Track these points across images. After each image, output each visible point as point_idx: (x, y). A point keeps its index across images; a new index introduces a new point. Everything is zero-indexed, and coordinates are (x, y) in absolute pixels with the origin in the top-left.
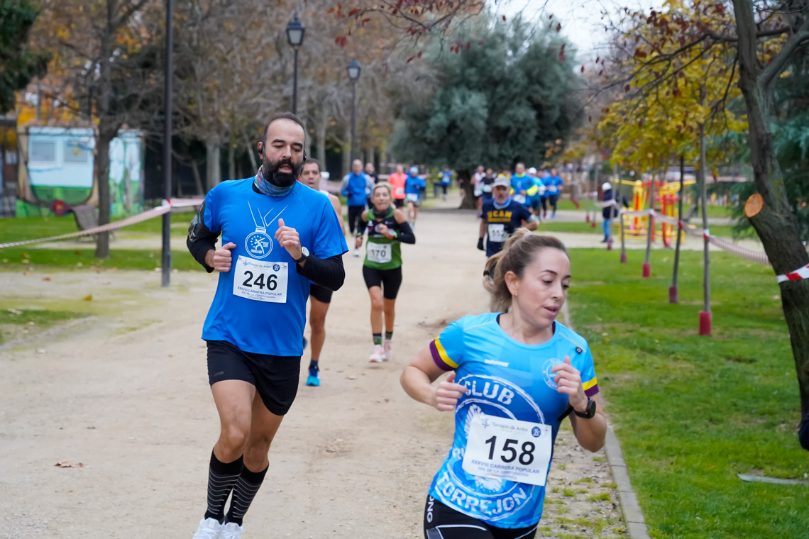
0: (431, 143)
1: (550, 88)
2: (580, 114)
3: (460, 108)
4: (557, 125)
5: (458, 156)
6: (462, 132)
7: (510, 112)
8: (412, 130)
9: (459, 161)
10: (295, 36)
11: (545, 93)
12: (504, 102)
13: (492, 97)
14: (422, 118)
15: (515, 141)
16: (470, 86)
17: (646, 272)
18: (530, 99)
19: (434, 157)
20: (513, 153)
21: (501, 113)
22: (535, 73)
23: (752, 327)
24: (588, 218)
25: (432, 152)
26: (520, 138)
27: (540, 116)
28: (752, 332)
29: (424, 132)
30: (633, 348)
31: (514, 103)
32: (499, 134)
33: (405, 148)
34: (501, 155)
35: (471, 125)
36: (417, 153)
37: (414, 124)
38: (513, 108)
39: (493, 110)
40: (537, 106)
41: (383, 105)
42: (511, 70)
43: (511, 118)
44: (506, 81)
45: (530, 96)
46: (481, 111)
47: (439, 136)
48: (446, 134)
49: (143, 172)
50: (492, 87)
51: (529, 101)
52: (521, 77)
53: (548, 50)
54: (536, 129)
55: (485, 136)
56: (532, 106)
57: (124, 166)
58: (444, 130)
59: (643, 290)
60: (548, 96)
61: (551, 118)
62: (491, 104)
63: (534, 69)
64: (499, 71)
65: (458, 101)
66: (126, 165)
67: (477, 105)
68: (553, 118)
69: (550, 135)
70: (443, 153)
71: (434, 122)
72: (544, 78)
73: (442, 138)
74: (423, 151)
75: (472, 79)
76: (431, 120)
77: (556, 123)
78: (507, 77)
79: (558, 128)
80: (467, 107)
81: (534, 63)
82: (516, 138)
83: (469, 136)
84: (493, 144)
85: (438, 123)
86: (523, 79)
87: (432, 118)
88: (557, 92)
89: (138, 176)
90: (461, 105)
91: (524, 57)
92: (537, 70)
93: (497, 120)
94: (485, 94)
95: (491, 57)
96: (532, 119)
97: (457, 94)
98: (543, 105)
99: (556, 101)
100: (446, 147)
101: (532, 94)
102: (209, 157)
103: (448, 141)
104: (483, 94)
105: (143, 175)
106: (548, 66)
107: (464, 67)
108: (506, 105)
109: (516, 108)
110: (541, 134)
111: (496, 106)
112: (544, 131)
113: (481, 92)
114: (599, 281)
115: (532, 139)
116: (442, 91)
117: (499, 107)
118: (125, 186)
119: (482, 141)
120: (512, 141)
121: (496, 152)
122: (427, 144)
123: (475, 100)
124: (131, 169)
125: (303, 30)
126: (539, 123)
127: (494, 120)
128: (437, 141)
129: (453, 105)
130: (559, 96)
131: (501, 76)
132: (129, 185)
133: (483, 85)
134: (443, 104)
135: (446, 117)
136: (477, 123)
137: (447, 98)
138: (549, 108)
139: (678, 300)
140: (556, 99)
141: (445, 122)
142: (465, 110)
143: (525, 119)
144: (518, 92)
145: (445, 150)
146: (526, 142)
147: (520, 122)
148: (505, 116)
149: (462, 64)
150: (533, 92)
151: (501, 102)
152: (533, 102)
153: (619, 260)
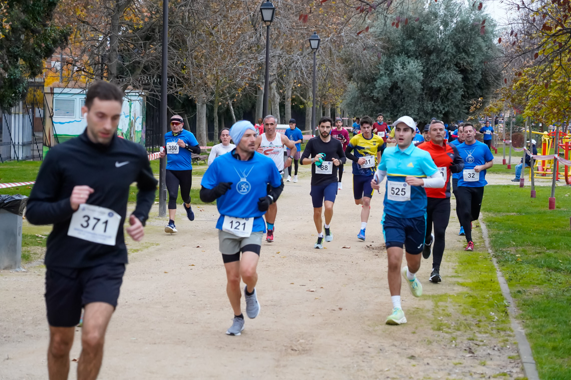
0: (377, 101)
1: (473, 56)
2: (498, 77)
3: (401, 73)
4: (479, 86)
6: (402, 91)
7: (441, 75)
8: (362, 90)
10: (267, 14)
11: (469, 60)
12: (437, 67)
13: (427, 64)
14: (370, 80)
15: (445, 99)
16: (408, 54)
17: (552, 205)
18: (457, 65)
20: (444, 109)
21: (434, 76)
22: (461, 44)
24: (504, 161)
25: (378, 108)
26: (449, 96)
27: (465, 79)
29: (371, 92)
30: (541, 267)
31: (445, 69)
32: (433, 93)
33: (356, 105)
34: (434, 110)
35: (409, 86)
36: (366, 109)
37: (364, 86)
38: (444, 72)
39: (427, 73)
40: (463, 71)
41: (339, 70)
42: (442, 41)
43: (442, 80)
44: (439, 50)
45: (457, 62)
46: (417, 75)
47: (384, 95)
48: (389, 93)
49: (144, 124)
50: (427, 55)
51: (457, 67)
52: (450, 47)
53: (472, 25)
54: (462, 89)
55: (422, 94)
56: (459, 71)
57: (130, 119)
58: (388, 90)
59: (549, 220)
60: (472, 63)
61: (474, 81)
62: (426, 69)
63: (461, 40)
64: (433, 43)
65: (399, 67)
66: (132, 119)
67: (414, 70)
68: (476, 80)
69: (474, 94)
70: (387, 109)
71: (379, 83)
72: (469, 48)
73: (386, 96)
74: (371, 107)
75: (410, 49)
76: (377, 82)
77: (478, 84)
78: (439, 47)
79: (480, 88)
80: (406, 71)
81: (461, 36)
82: (446, 96)
83: (407, 95)
84: (427, 101)
85: (382, 84)
86: (452, 48)
87: (378, 81)
88: (479, 59)
89: (141, 127)
90: (402, 69)
91: (452, 31)
92: (464, 41)
93: (431, 82)
94: (421, 60)
95: (427, 31)
96: (458, 81)
97: (398, 61)
98: (468, 70)
99: (478, 67)
100: (389, 104)
101: (459, 61)
102: (199, 112)
103: (391, 99)
104: (419, 61)
105: (144, 126)
106: (472, 38)
107: (404, 39)
108: (438, 69)
109: (446, 72)
110: (466, 93)
111: (431, 71)
112: (469, 91)
113: (418, 59)
114: (513, 212)
115: (459, 97)
116: (386, 58)
117: (432, 71)
118: (131, 135)
119: (418, 99)
120: (443, 99)
121: (430, 108)
122: (374, 101)
123: (412, 66)
124: (135, 122)
125: (274, 9)
126: (464, 84)
127: (429, 82)
128: (382, 99)
129: (394, 70)
130: (481, 62)
131: (434, 46)
132: (134, 134)
133: (419, 54)
134: (387, 69)
135: (390, 80)
136: (415, 84)
137: (390, 64)
138: (473, 72)
140: (479, 65)
141: (388, 83)
142: (405, 74)
143: (453, 81)
144: (448, 59)
145: (388, 106)
146: (454, 100)
147: (449, 84)
148: (437, 79)
149: (402, 37)
150: (460, 59)
151: (434, 67)
152: (460, 67)
153: (530, 195)
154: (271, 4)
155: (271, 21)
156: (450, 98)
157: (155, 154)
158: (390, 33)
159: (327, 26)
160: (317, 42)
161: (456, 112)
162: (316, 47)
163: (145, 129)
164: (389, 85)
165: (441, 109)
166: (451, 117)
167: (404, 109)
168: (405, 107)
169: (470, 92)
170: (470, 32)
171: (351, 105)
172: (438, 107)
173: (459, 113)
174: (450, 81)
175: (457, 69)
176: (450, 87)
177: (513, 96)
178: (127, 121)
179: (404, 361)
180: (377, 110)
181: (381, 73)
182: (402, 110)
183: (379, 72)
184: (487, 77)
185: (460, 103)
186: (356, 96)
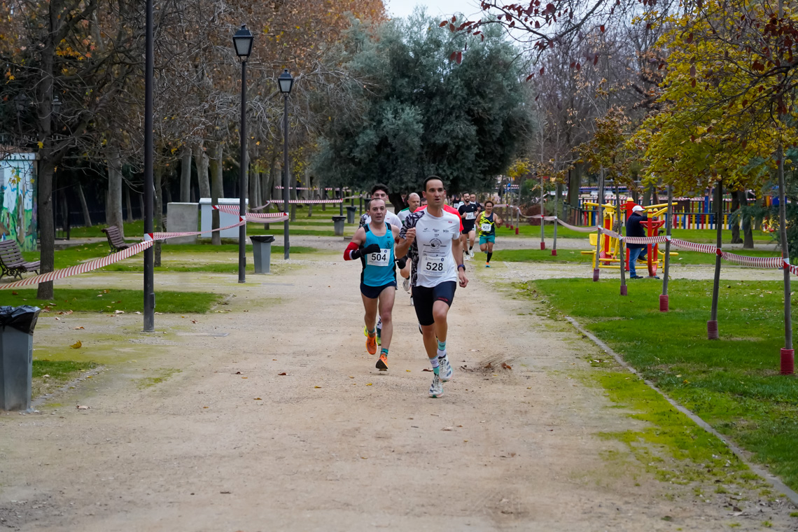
0: (359, 163)
1: (492, 100)
3: (393, 124)
4: (500, 142)
5: (389, 178)
6: (393, 150)
7: (448, 127)
8: (337, 149)
9: (391, 183)
10: (243, 46)
11: (486, 106)
12: (442, 116)
13: (428, 111)
14: (348, 134)
15: (453, 160)
16: (402, 99)
17: (663, 305)
18: (470, 112)
19: (363, 179)
20: (452, 173)
21: (437, 129)
22: (475, 83)
24: (543, 245)
25: (360, 174)
26: (459, 156)
27: (480, 132)
29: (351, 151)
31: (453, 118)
32: (436, 152)
33: (329, 169)
35: (404, 142)
36: (343, 174)
37: (339, 142)
38: (452, 123)
39: (427, 125)
40: (477, 121)
42: (448, 79)
43: (449, 133)
44: (443, 93)
45: (470, 109)
46: (416, 127)
47: (369, 155)
48: (376, 153)
49: (35, 200)
50: (427, 99)
51: (469, 115)
52: (460, 88)
53: (490, 57)
54: (477, 146)
55: (420, 154)
56: (472, 121)
57: (18, 194)
58: (374, 149)
59: (673, 325)
60: (490, 109)
61: (493, 134)
62: (426, 118)
63: (474, 79)
64: (435, 82)
65: (390, 116)
66: (20, 193)
67: (411, 120)
68: (496, 133)
69: (492, 153)
70: (372, 175)
71: (362, 139)
72: (486, 89)
73: (371, 157)
74: (350, 172)
75: (404, 90)
76: (359, 137)
77: (498, 139)
78: (444, 88)
79: (503, 146)
80: (399, 122)
81: (474, 72)
82: (454, 156)
83: (401, 154)
84: (429, 163)
85: (367, 140)
86: (462, 90)
87: (360, 135)
88: (500, 104)
89: (31, 205)
90: (394, 120)
91: (462, 66)
92: (478, 79)
93: (434, 137)
94: (419, 107)
95: (425, 66)
96: (471, 135)
97: (388, 109)
98: (484, 119)
99: (498, 114)
100: (376, 168)
101: (472, 106)
102: (111, 183)
103: (379, 160)
104: (417, 107)
105: (36, 203)
106: (490, 75)
107: (394, 77)
108: (443, 119)
109: (455, 122)
110: (482, 151)
111: (433, 121)
112: (485, 148)
113: (415, 106)
114: (615, 316)
115: (472, 157)
116: (370, 104)
117: (435, 121)
118: (18, 215)
119: (417, 161)
120: (450, 160)
122: (355, 164)
123: (408, 114)
124: (24, 197)
125: (251, 39)
126: (479, 140)
127: (430, 136)
128: (366, 161)
129: (384, 120)
130: (501, 109)
131: (437, 86)
132: (23, 214)
133: (416, 97)
134: (372, 120)
135: (377, 134)
136: (412, 139)
137: (376, 113)
138: (491, 122)
139: (718, 336)
140: (499, 112)
141: (375, 139)
142: (398, 125)
143: (465, 135)
144: (456, 104)
145: (375, 170)
146: (466, 161)
147: (459, 139)
148: (442, 132)
149: (392, 74)
150: (473, 104)
151: (437, 116)
152: (473, 116)
154: (248, 32)
155: (248, 55)
156: (460, 158)
157: (142, 243)
158: (375, 68)
159: (288, 60)
160: (289, 83)
161: (467, 177)
162: (288, 91)
163: (36, 207)
164: (376, 141)
165: (449, 174)
166: (462, 185)
167: (397, 174)
168: (398, 171)
169: (488, 150)
170: (486, 67)
171: (323, 170)
172: (444, 171)
173: (472, 179)
174: (461, 134)
175: (470, 118)
176: (461, 143)
177: (595, 156)
178: (14, 197)
179: (662, 525)
180: (359, 177)
181: (364, 125)
182: (393, 176)
183: (362, 123)
184: (510, 129)
185: (473, 165)
186: (330, 157)
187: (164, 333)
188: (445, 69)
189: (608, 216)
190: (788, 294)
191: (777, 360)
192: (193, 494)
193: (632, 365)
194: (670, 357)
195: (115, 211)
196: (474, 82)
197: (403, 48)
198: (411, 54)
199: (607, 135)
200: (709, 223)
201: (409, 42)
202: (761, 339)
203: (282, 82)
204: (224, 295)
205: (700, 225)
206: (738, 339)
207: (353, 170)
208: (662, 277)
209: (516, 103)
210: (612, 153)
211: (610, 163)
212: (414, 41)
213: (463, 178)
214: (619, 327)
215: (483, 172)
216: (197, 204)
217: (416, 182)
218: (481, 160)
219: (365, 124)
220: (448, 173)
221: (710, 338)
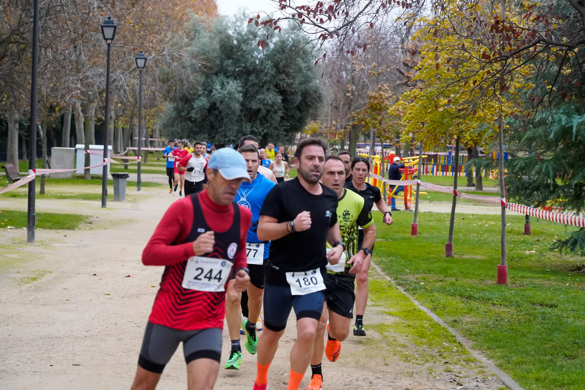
0: (195, 122)
2: (319, 98)
3: (220, 93)
4: (299, 108)
5: (217, 133)
6: (220, 112)
7: (261, 96)
8: (178, 111)
9: (218, 136)
10: (109, 32)
11: (289, 81)
12: (256, 88)
13: (246, 84)
14: (187, 100)
15: (264, 120)
16: (227, 75)
17: (414, 231)
18: (277, 86)
19: (198, 133)
20: (263, 131)
21: (253, 97)
23: (534, 278)
25: (195, 129)
26: (268, 118)
27: (284, 100)
28: (537, 282)
29: (189, 112)
30: (453, 295)
31: (264, 90)
32: (252, 115)
33: (172, 126)
35: (228, 107)
36: (183, 130)
37: (180, 105)
38: (263, 93)
39: (245, 94)
40: (282, 92)
42: (262, 62)
43: (261, 101)
44: (257, 71)
45: (277, 83)
46: (237, 96)
47: (202, 116)
48: (207, 114)
50: (246, 75)
51: (276, 88)
52: (270, 68)
53: (293, 46)
54: (282, 111)
55: (240, 116)
56: (279, 92)
58: (206, 111)
59: (420, 246)
60: (292, 84)
61: (294, 102)
62: (245, 89)
63: (281, 61)
64: (252, 63)
65: (218, 87)
67: (234, 90)
68: (296, 102)
69: (293, 116)
70: (204, 130)
71: (197, 104)
72: (289, 69)
73: (204, 117)
74: (188, 128)
75: (229, 69)
76: (195, 102)
77: (298, 106)
78: (259, 67)
79: (300, 110)
80: (225, 92)
81: (281, 56)
82: (265, 118)
83: (226, 116)
84: (246, 123)
85: (201, 105)
86: (272, 70)
87: (196, 101)
88: (299, 80)
90: (221, 90)
91: (272, 51)
92: (284, 62)
93: (250, 103)
94: (240, 81)
95: (245, 51)
96: (278, 103)
97: (217, 82)
98: (287, 91)
99: (298, 88)
100: (207, 125)
101: (279, 82)
103: (209, 120)
104: (238, 81)
106: (292, 59)
107: (222, 59)
108: (257, 91)
109: (266, 93)
110: (285, 115)
111: (249, 91)
112: (288, 113)
115: (278, 119)
116: (204, 78)
117: (251, 92)
119: (237, 121)
120: (262, 121)
121: (248, 129)
122: (192, 122)
123: (232, 86)
125: (115, 27)
126: (284, 107)
127: (247, 103)
128: (200, 120)
129: (214, 90)
130: (301, 84)
131: (253, 66)
133: (238, 74)
134: (205, 90)
135: (208, 100)
136: (234, 105)
137: (208, 84)
138: (292, 94)
139: (453, 254)
140: (298, 86)
141: (206, 104)
142: (224, 94)
143: (273, 102)
144: (267, 80)
145: (206, 127)
146: (273, 122)
147: (269, 105)
148: (256, 100)
149: (220, 56)
150: (280, 80)
151: (253, 88)
152: (279, 89)
153: (382, 220)
154: (112, 22)
155: (112, 39)
156: (270, 119)
158: (208, 52)
159: (144, 44)
160: (143, 61)
161: (274, 134)
162: (143, 66)
164: (207, 105)
166: (270, 139)
167: (223, 130)
168: (223, 128)
169: (289, 114)
170: (290, 53)
171: (168, 126)
172: (257, 129)
173: (278, 135)
174: (270, 102)
175: (277, 90)
176: (270, 108)
177: (367, 120)
180: (194, 132)
182: (220, 132)
183: (198, 92)
184: (306, 99)
185: (279, 125)
186: (173, 116)
187: (42, 244)
188: (259, 54)
189: (376, 164)
190: (504, 225)
191: (495, 273)
192: (52, 366)
193: (388, 274)
194: (416, 269)
195: (13, 153)
196: (281, 64)
197: (229, 37)
198: (235, 42)
199: (376, 105)
200: (451, 171)
201: (234, 33)
202: (484, 257)
203: (138, 60)
204: (90, 216)
205: (445, 173)
206: (467, 257)
207: (190, 126)
208: (414, 210)
209: (311, 80)
210: (379, 118)
211: (378, 125)
212: (238, 33)
213: (271, 134)
214: (381, 247)
215: (285, 130)
216: (74, 149)
217: (236, 136)
218: (285, 122)
219: (200, 93)
220: (260, 130)
221: (447, 256)
